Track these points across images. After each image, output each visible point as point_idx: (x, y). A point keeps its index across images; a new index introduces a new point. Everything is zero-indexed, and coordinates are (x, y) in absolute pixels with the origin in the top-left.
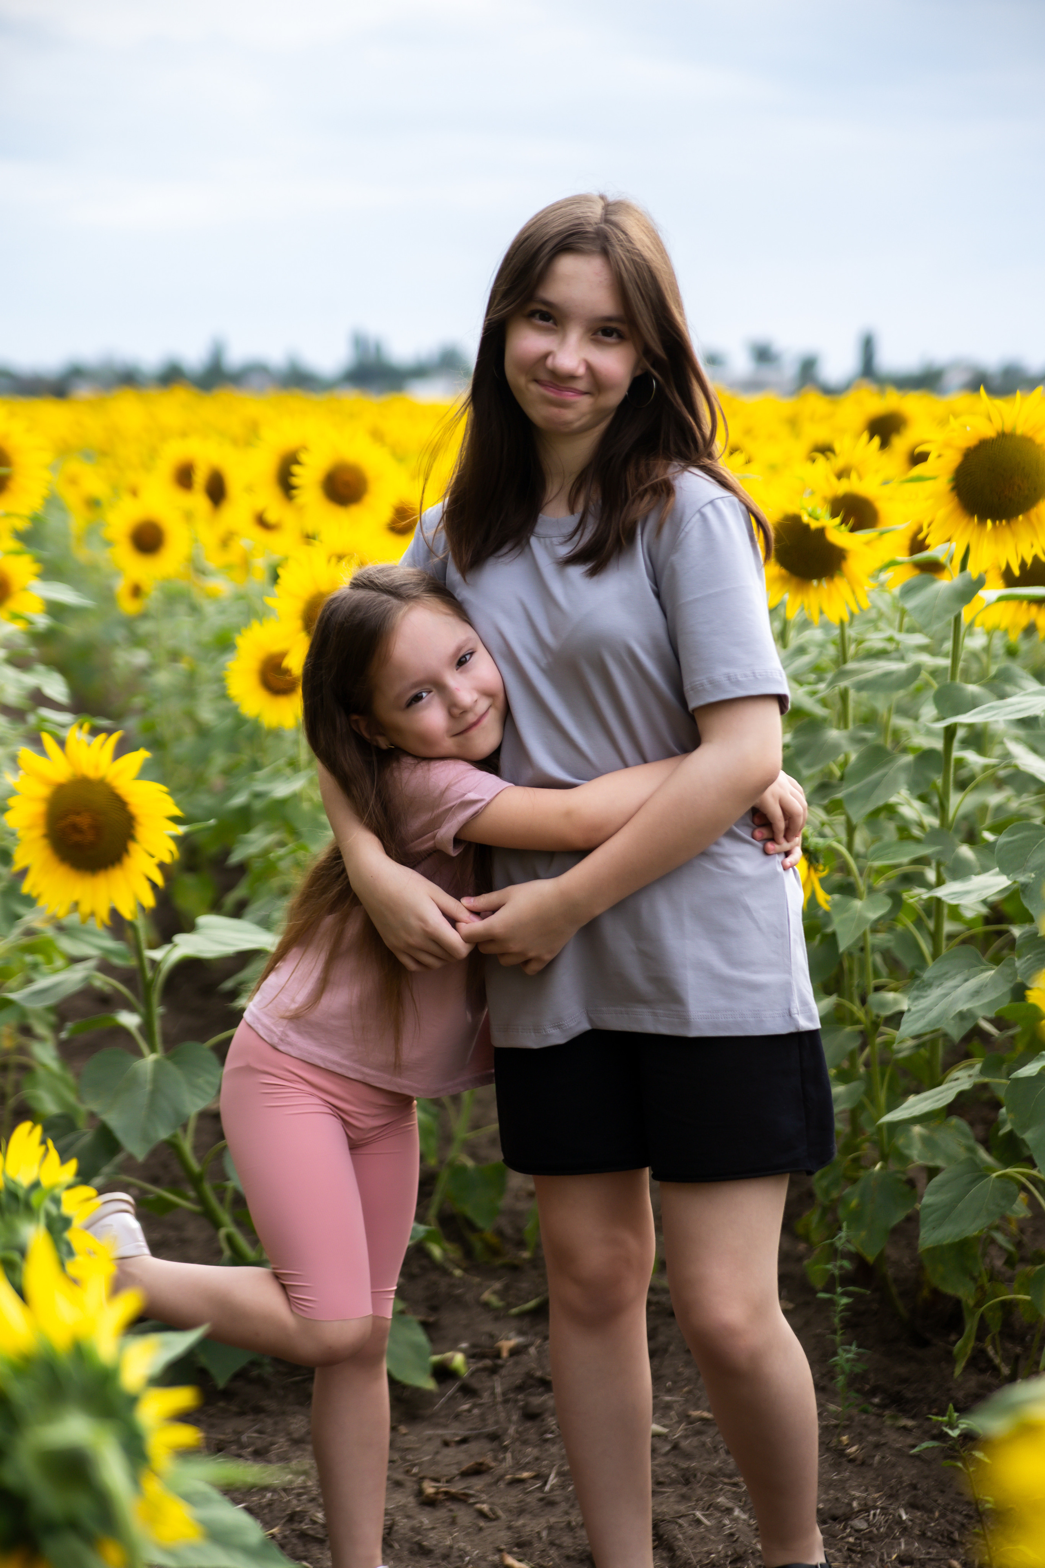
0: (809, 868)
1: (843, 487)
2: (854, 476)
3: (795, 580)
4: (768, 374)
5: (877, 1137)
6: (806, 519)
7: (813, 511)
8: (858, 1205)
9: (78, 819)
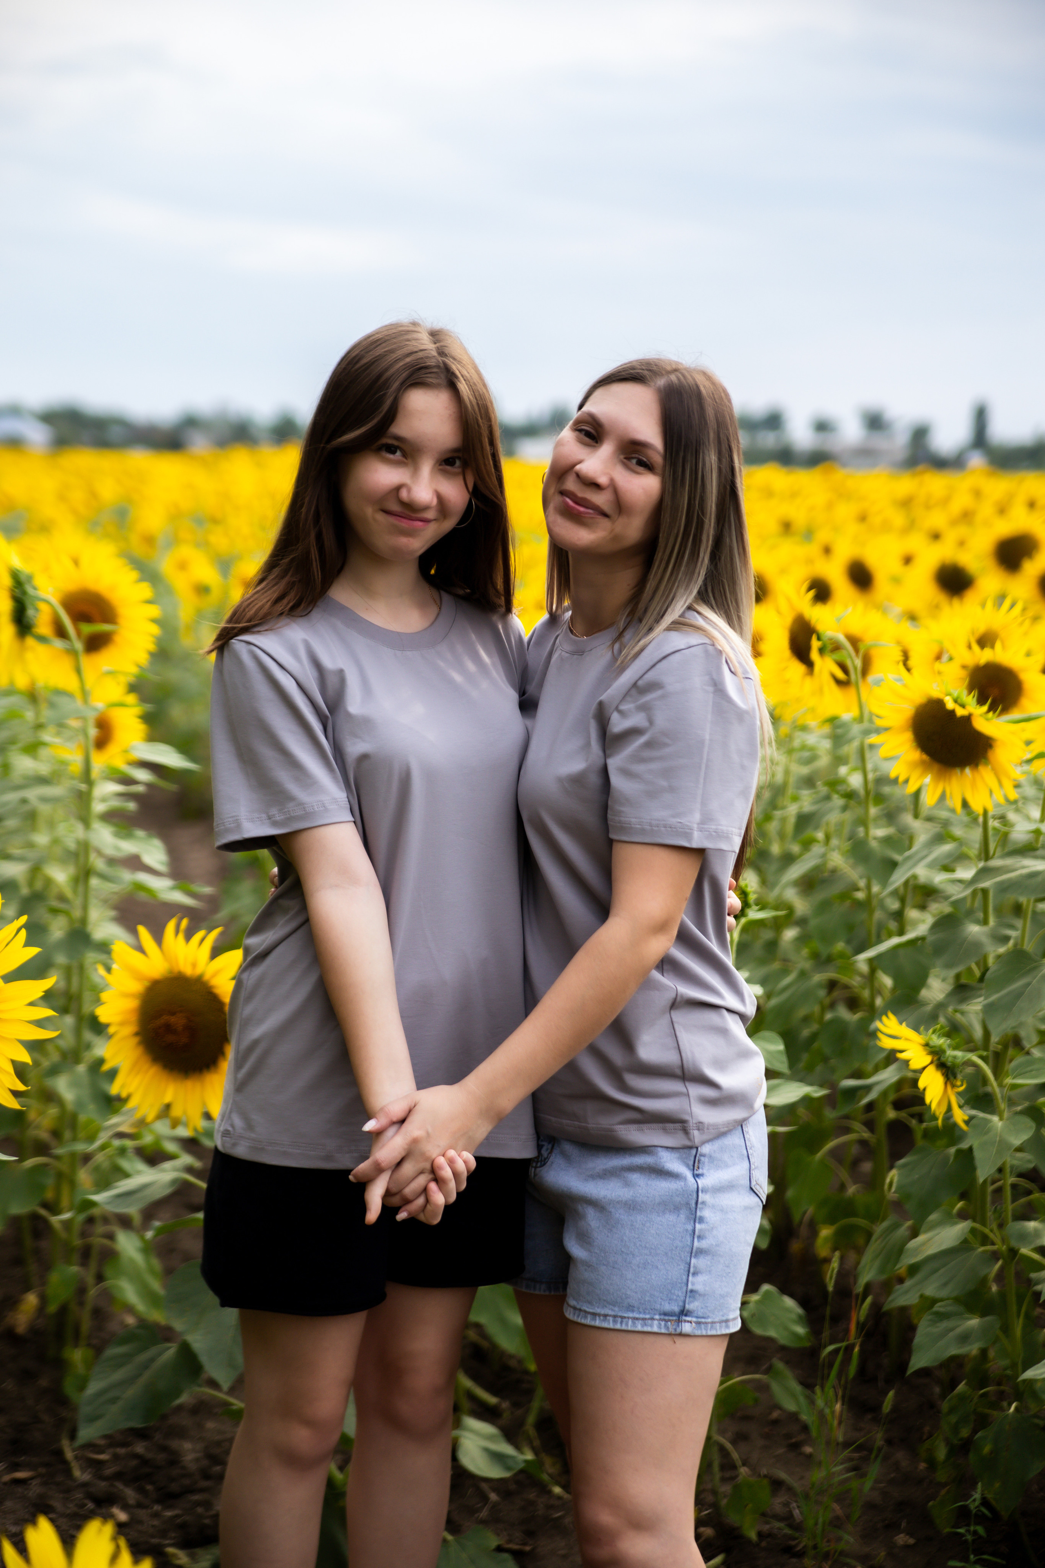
0: (946, 1084)
1: (985, 656)
2: (998, 645)
3: (936, 766)
4: (880, 442)
5: (1011, 1373)
6: (950, 705)
7: (958, 698)
8: (991, 1452)
9: (173, 1020)
